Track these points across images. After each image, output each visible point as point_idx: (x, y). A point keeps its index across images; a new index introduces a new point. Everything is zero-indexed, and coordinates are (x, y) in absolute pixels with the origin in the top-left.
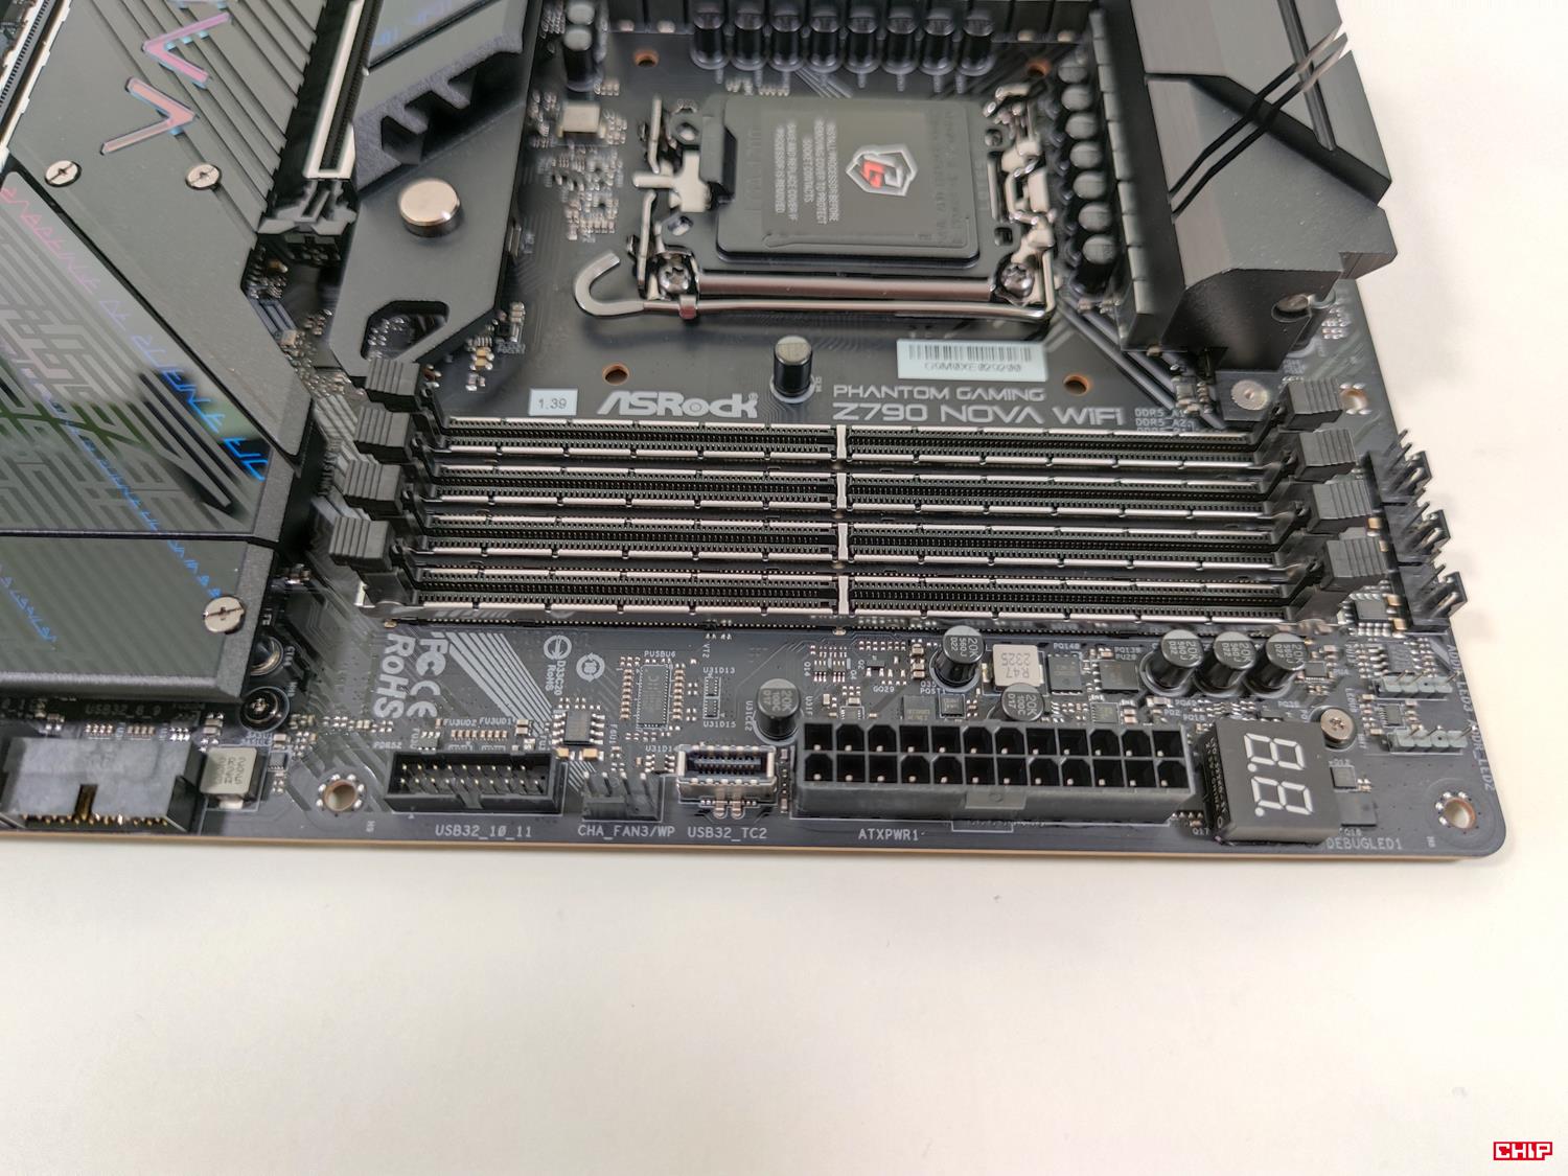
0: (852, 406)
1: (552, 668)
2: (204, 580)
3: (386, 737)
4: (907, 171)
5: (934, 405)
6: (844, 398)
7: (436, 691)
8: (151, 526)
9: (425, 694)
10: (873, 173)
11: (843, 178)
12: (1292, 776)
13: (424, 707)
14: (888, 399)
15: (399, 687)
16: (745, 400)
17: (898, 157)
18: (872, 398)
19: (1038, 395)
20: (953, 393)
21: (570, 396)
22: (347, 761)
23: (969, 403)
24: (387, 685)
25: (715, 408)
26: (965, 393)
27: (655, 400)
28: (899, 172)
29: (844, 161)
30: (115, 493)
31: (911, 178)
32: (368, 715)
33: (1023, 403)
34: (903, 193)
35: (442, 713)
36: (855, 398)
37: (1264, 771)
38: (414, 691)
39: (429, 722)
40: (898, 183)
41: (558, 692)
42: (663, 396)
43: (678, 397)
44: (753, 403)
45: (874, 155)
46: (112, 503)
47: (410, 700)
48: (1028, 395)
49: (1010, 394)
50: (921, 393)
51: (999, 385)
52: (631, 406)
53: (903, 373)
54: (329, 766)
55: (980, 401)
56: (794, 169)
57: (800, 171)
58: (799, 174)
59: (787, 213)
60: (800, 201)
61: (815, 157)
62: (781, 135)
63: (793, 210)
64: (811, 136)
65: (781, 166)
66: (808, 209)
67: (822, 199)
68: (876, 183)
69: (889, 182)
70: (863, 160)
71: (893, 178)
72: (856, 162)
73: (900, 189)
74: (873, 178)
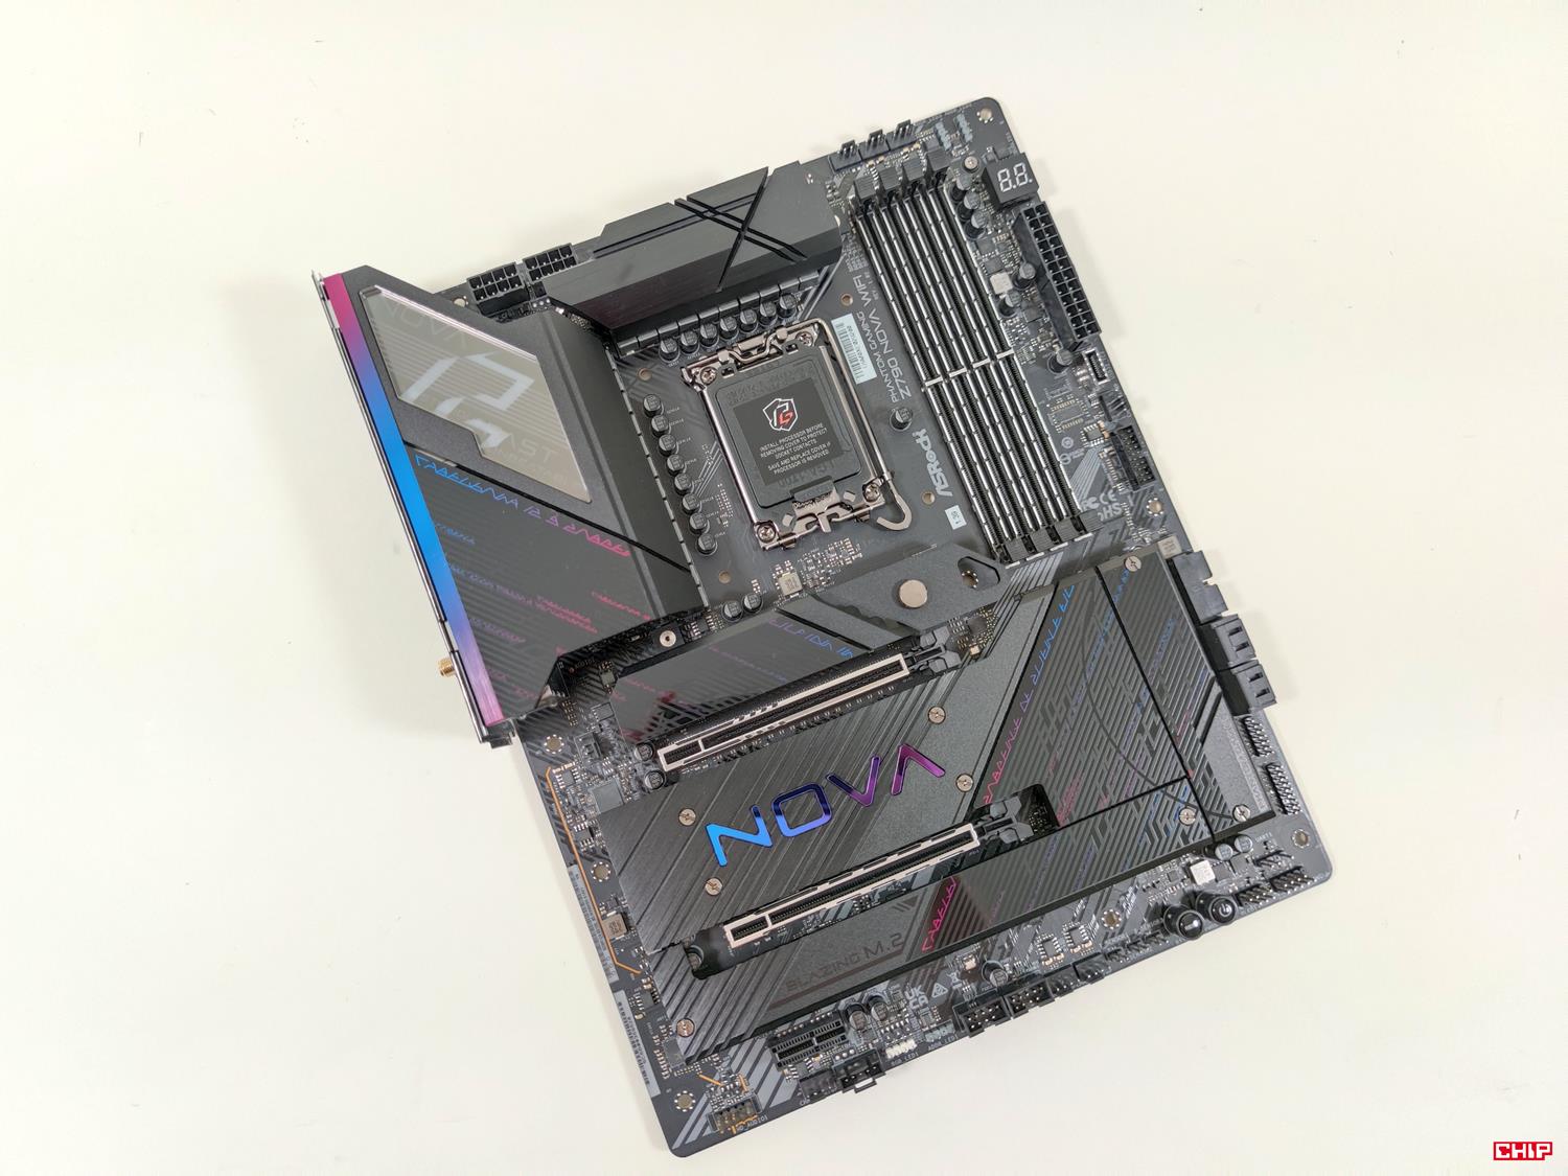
0: (901, 391)
1: (1075, 457)
2: (1124, 579)
3: (1128, 503)
4: (777, 403)
5: (885, 357)
6: (898, 396)
7: (1103, 495)
8: (1113, 615)
9: (1106, 498)
10: (784, 418)
11: (795, 430)
12: (1012, 172)
13: (1111, 496)
14: (891, 376)
15: (1107, 509)
16: (918, 437)
17: (770, 412)
18: (893, 383)
19: (861, 315)
20: (875, 351)
21: (949, 512)
22: (1143, 512)
23: (877, 342)
24: (1108, 514)
25: (927, 448)
26: (873, 346)
27: (935, 475)
28: (779, 407)
29: (783, 434)
30: (1106, 638)
31: (780, 400)
32: (1123, 515)
33: (868, 320)
34: (792, 400)
35: (1110, 488)
36: (897, 391)
37: (1014, 182)
38: (1106, 503)
39: (1115, 490)
40: (787, 404)
41: (1083, 450)
42: (931, 473)
43: (929, 466)
44: (917, 433)
45: (773, 423)
46: (1111, 636)
47: (1111, 502)
48: (863, 318)
49: (865, 327)
50: (881, 364)
51: (863, 333)
52: (943, 483)
53: (874, 375)
54: (1148, 517)
55: (874, 338)
56: (798, 456)
57: (798, 453)
58: (800, 452)
59: (827, 448)
60: (817, 445)
61: (786, 449)
62: (778, 471)
63: (824, 446)
64: (773, 456)
65: (799, 463)
66: (821, 439)
67: (812, 435)
68: (791, 414)
69: (788, 409)
70: (778, 426)
71: (785, 407)
72: (781, 428)
73: (790, 402)
74: (789, 417)
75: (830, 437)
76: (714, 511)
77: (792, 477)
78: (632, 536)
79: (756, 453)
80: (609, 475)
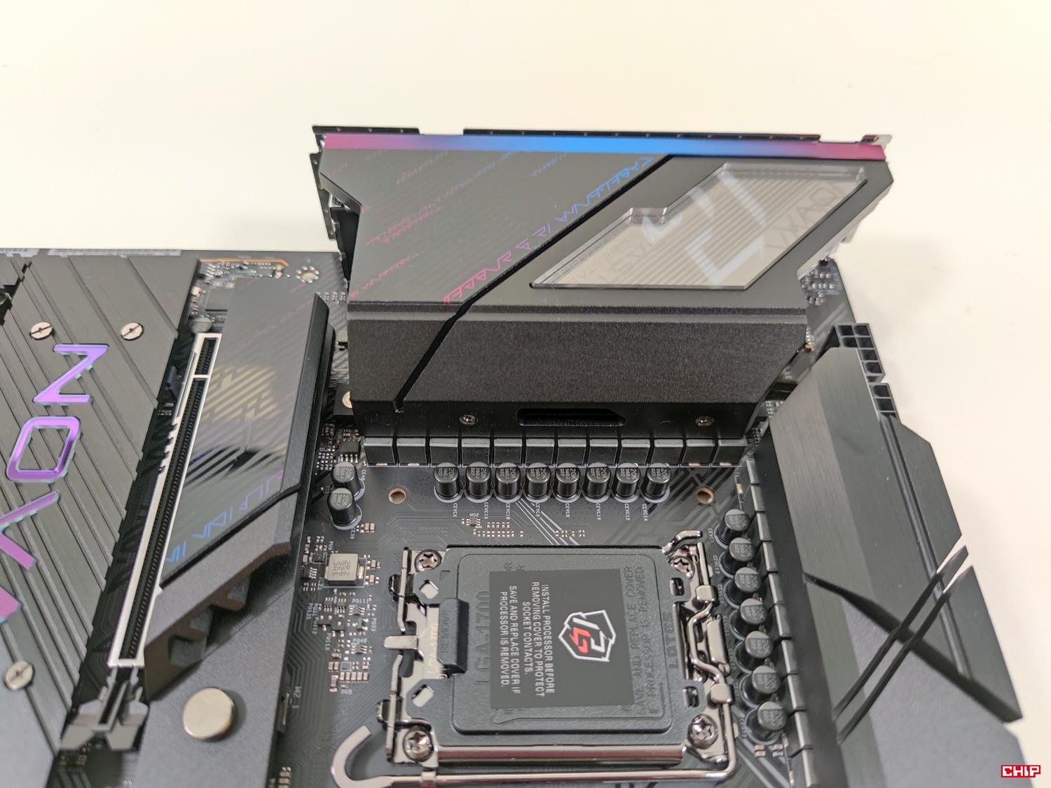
4: (609, 635)
10: (581, 637)
11: (557, 646)
17: (598, 620)
28: (602, 635)
29: (557, 628)
31: (612, 642)
34: (606, 659)
40: (601, 649)
45: (580, 618)
56: (516, 635)
57: (521, 637)
58: (520, 641)
59: (511, 685)
60: (521, 671)
61: (533, 621)
62: (504, 598)
63: (516, 682)
64: (529, 599)
65: (505, 633)
66: (528, 681)
67: (540, 668)
68: (584, 649)
69: (594, 647)
70: (571, 623)
71: (598, 643)
72: (567, 626)
73: (604, 655)
74: (581, 644)
75: (529, 696)
76: (490, 514)
77: (487, 614)
78: (469, 317)
79: (543, 577)
80: (559, 318)
